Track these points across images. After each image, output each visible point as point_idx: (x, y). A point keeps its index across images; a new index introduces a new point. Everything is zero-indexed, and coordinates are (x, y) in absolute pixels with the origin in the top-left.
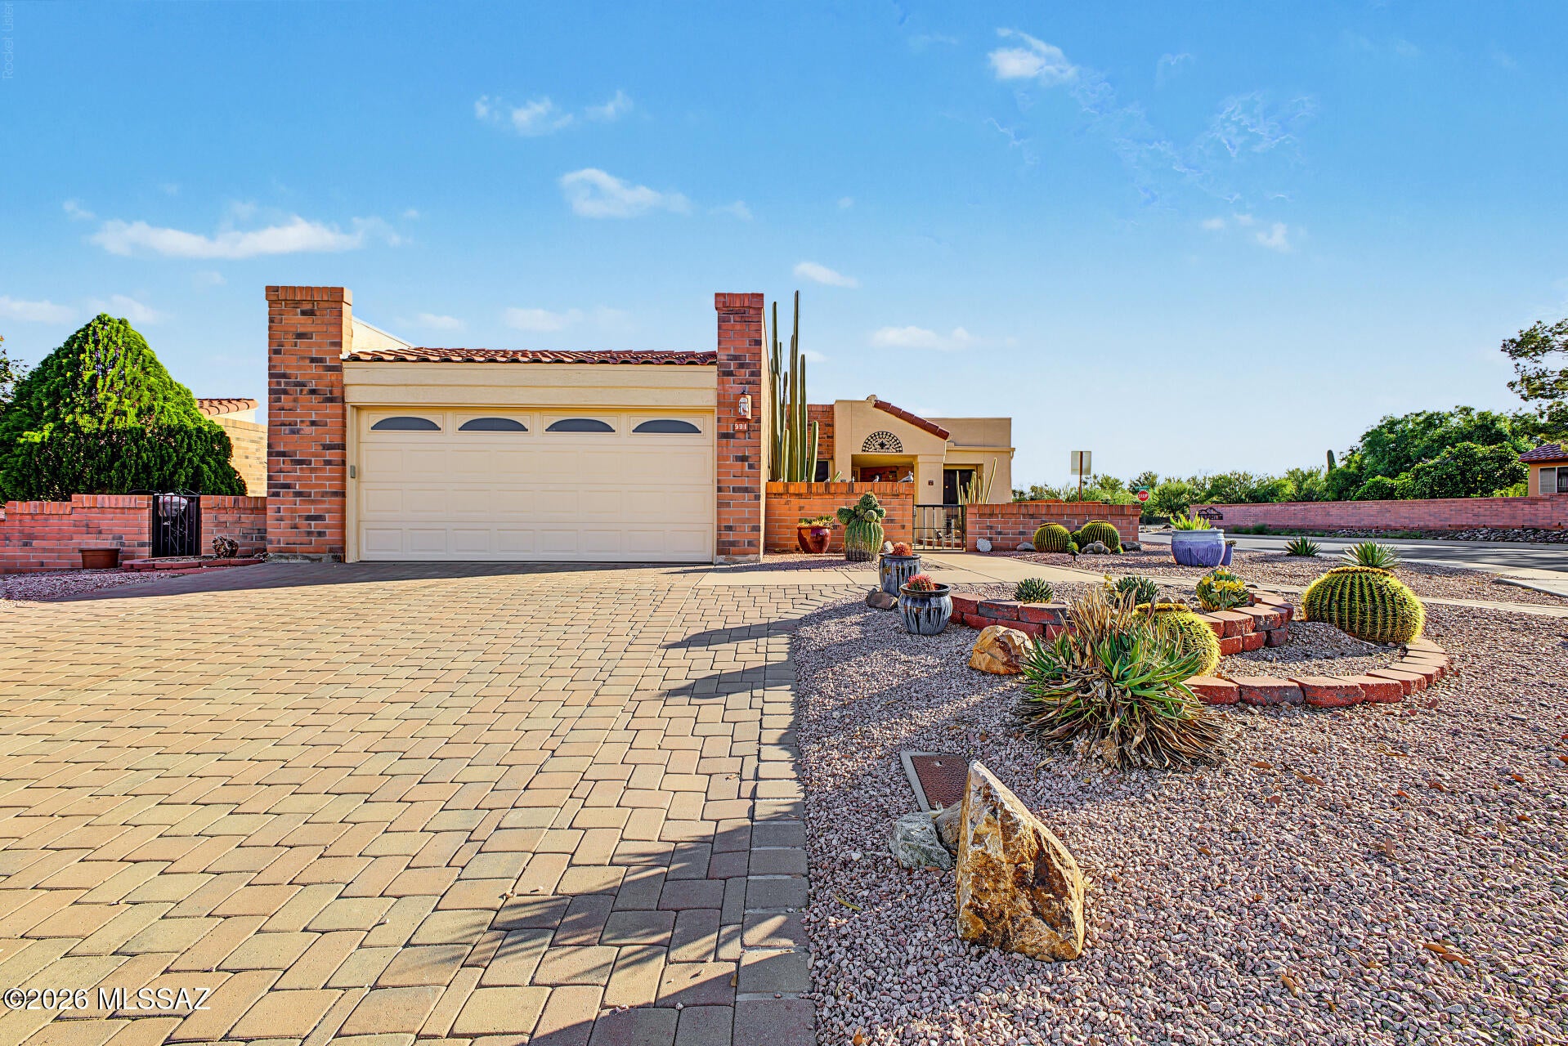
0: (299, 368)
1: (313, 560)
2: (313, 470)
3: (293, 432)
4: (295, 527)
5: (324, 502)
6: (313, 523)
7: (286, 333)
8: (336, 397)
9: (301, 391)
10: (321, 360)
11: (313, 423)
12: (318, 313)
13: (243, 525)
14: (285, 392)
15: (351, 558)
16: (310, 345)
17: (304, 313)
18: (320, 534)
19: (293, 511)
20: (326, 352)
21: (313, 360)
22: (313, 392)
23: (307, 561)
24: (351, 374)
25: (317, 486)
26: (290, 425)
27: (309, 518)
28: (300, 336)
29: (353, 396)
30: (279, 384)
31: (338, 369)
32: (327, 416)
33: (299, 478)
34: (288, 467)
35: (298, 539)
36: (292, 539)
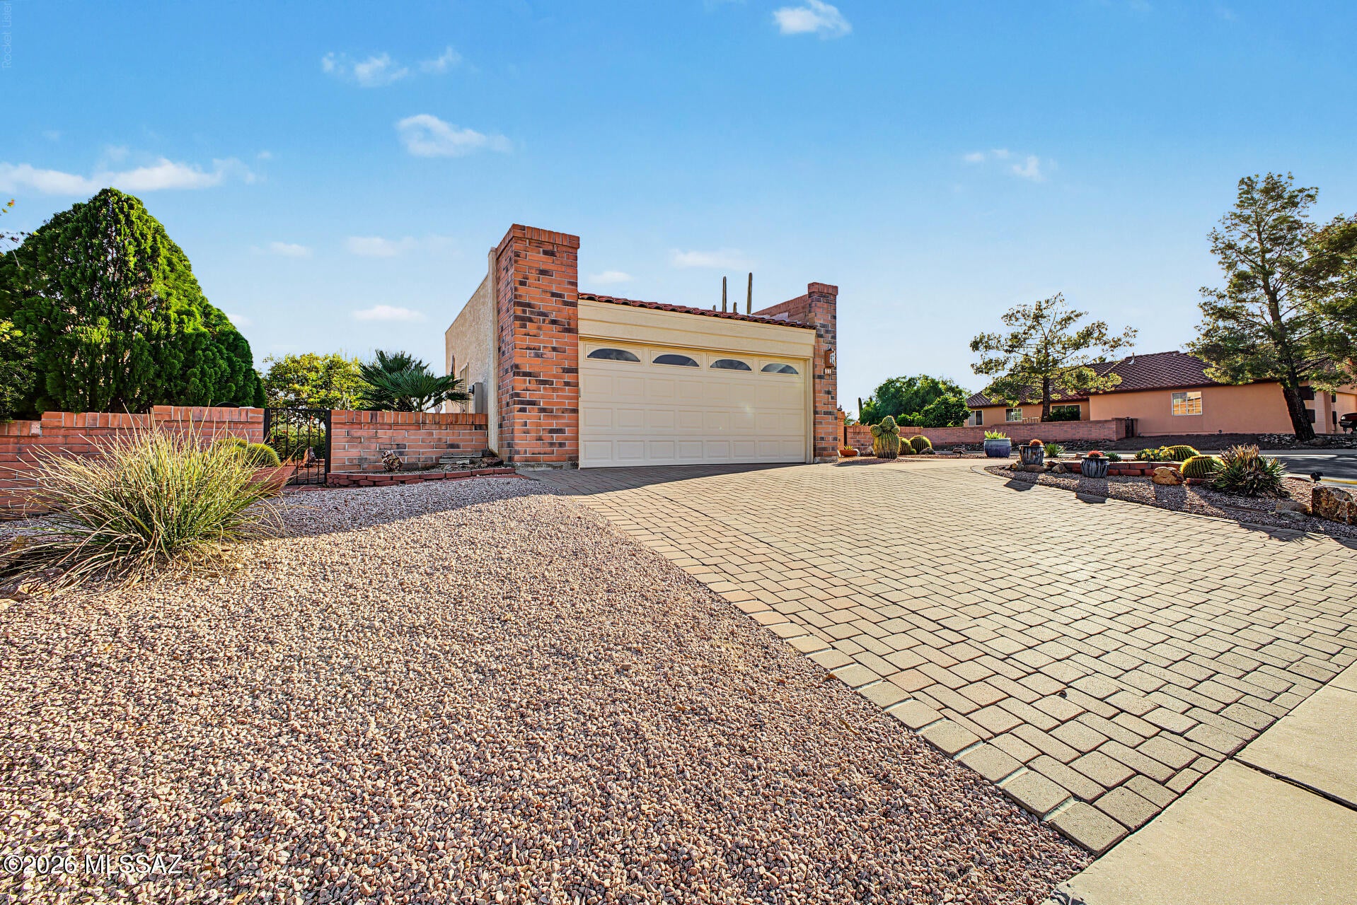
0: (542, 300)
1: (555, 467)
2: (554, 390)
3: (537, 356)
4: (540, 439)
5: (564, 417)
6: (555, 435)
7: (530, 268)
8: (571, 329)
9: (544, 320)
10: (560, 296)
11: (554, 349)
12: (558, 255)
13: (380, 441)
14: (530, 320)
15: (582, 463)
16: (551, 282)
17: (545, 253)
18: (561, 445)
19: (539, 425)
20: (565, 289)
21: (553, 295)
22: (554, 322)
23: (550, 469)
24: (584, 308)
25: (558, 403)
26: (534, 349)
27: (552, 431)
28: (543, 272)
29: (584, 329)
30: (524, 312)
31: (574, 305)
32: (566, 344)
33: (543, 397)
34: (533, 386)
35: (542, 450)
36: (537, 450)
